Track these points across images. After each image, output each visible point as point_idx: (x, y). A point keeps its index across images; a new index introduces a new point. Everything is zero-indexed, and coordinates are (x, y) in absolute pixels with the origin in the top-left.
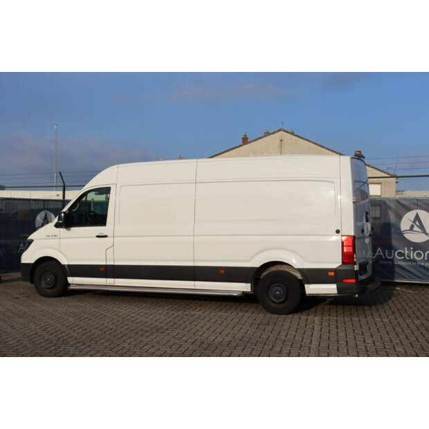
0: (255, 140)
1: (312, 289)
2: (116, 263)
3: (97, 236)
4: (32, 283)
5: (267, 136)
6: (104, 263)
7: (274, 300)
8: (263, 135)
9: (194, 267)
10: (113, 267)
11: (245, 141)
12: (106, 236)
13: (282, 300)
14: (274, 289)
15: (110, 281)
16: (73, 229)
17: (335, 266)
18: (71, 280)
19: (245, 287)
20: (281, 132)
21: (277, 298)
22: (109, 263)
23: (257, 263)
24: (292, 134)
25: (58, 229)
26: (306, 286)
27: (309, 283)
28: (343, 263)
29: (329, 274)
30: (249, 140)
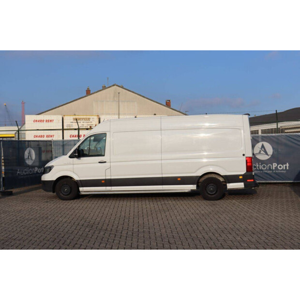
0: (97, 92)
1: (231, 186)
2: (112, 178)
3: (99, 162)
4: (54, 192)
5: (105, 89)
6: (104, 178)
7: (210, 193)
8: (102, 89)
9: (162, 177)
10: (110, 180)
11: (88, 93)
12: (105, 162)
13: (214, 192)
14: (209, 187)
15: (109, 188)
16: (82, 158)
17: (243, 173)
18: (81, 189)
19: (193, 187)
20: (115, 86)
21: (211, 192)
22: (107, 178)
23: (199, 173)
24: (122, 87)
25: (72, 159)
26: (228, 184)
27: (229, 183)
28: (247, 171)
29: (240, 177)
30: (91, 92)
